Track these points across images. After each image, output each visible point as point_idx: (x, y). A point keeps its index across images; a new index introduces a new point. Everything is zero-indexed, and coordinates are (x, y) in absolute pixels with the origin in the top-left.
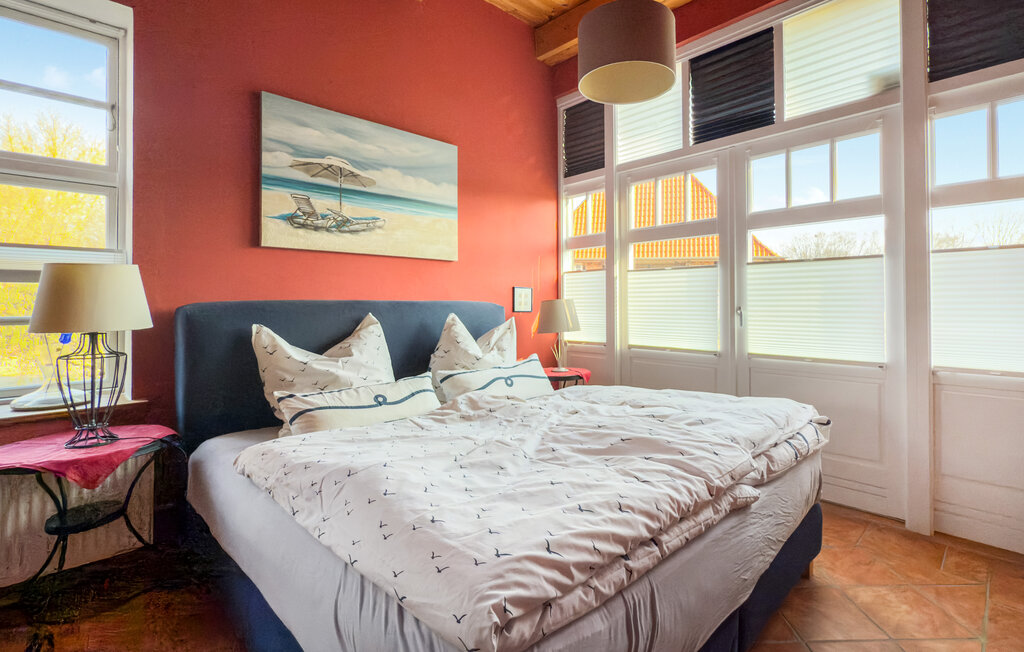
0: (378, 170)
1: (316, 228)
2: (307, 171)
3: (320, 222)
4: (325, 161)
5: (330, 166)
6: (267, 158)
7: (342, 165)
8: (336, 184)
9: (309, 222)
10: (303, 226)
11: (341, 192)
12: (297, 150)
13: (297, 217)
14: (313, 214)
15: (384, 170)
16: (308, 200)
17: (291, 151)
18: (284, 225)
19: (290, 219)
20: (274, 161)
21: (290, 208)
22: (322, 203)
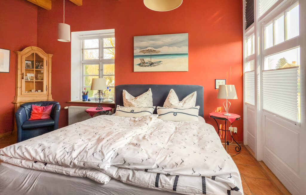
0: (161, 48)
1: (145, 66)
2: (143, 52)
3: (146, 65)
4: (147, 49)
5: (148, 50)
6: (135, 51)
7: (151, 49)
8: (150, 54)
9: (143, 65)
10: (142, 66)
11: (151, 56)
12: (141, 48)
13: (141, 64)
14: (144, 63)
15: (163, 47)
16: (143, 60)
17: (140, 48)
18: (138, 66)
19: (139, 65)
20: (136, 52)
21: (139, 62)
22: (147, 60)
